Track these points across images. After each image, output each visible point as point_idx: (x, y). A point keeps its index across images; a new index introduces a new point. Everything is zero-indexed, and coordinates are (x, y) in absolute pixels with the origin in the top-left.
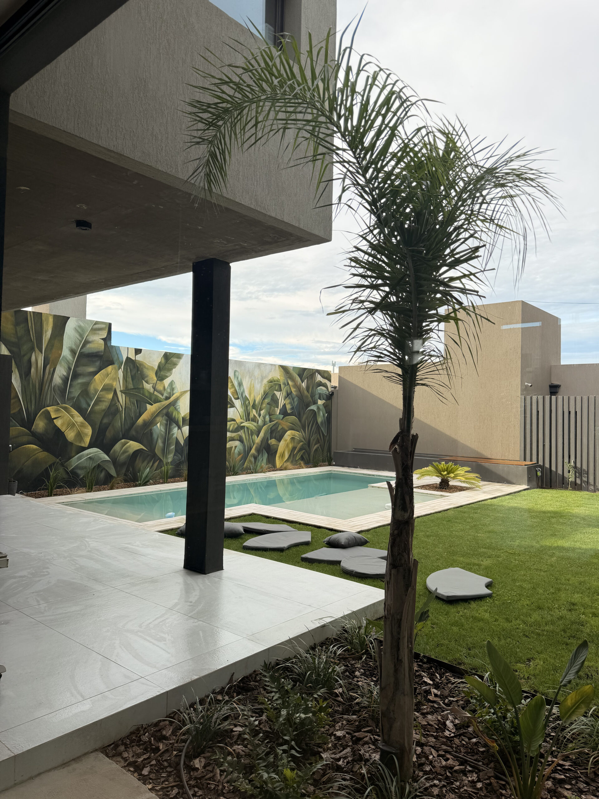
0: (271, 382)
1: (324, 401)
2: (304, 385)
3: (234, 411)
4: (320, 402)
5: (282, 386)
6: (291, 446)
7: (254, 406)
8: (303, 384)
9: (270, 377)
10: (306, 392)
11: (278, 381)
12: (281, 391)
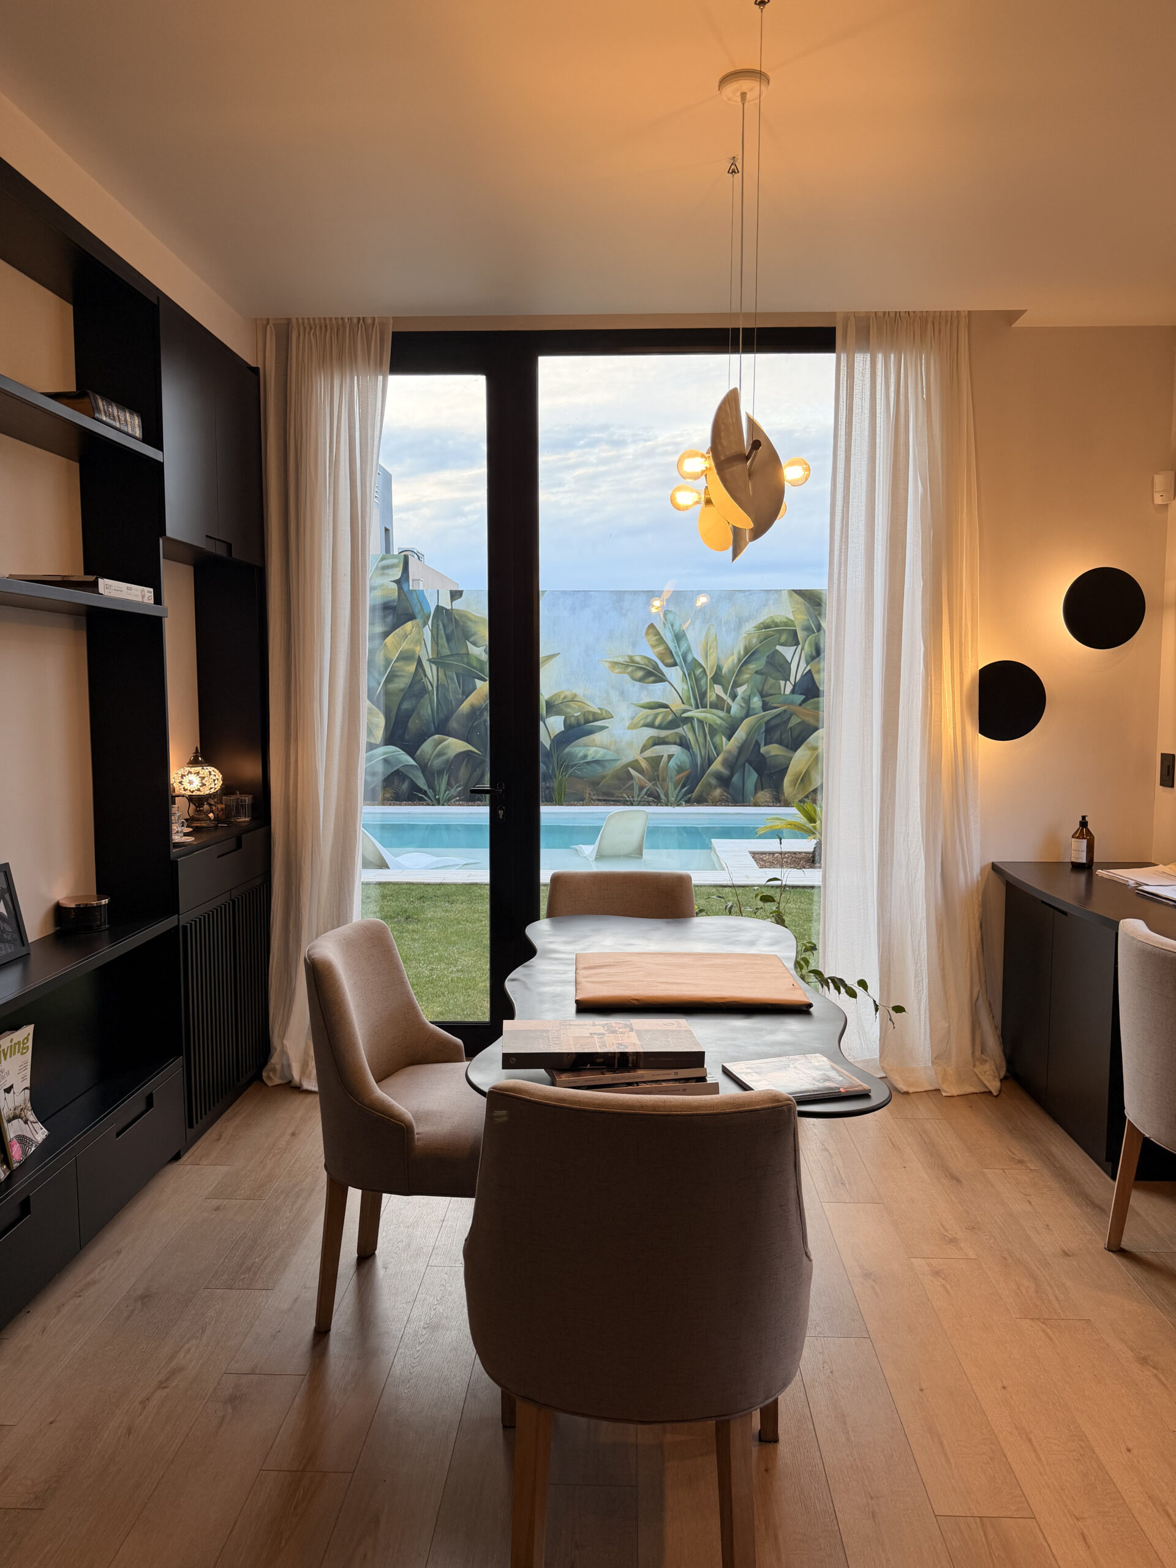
0: (767, 627)
3: (664, 690)
5: (801, 635)
7: (717, 679)
9: (764, 617)
11: (786, 624)
12: (797, 643)
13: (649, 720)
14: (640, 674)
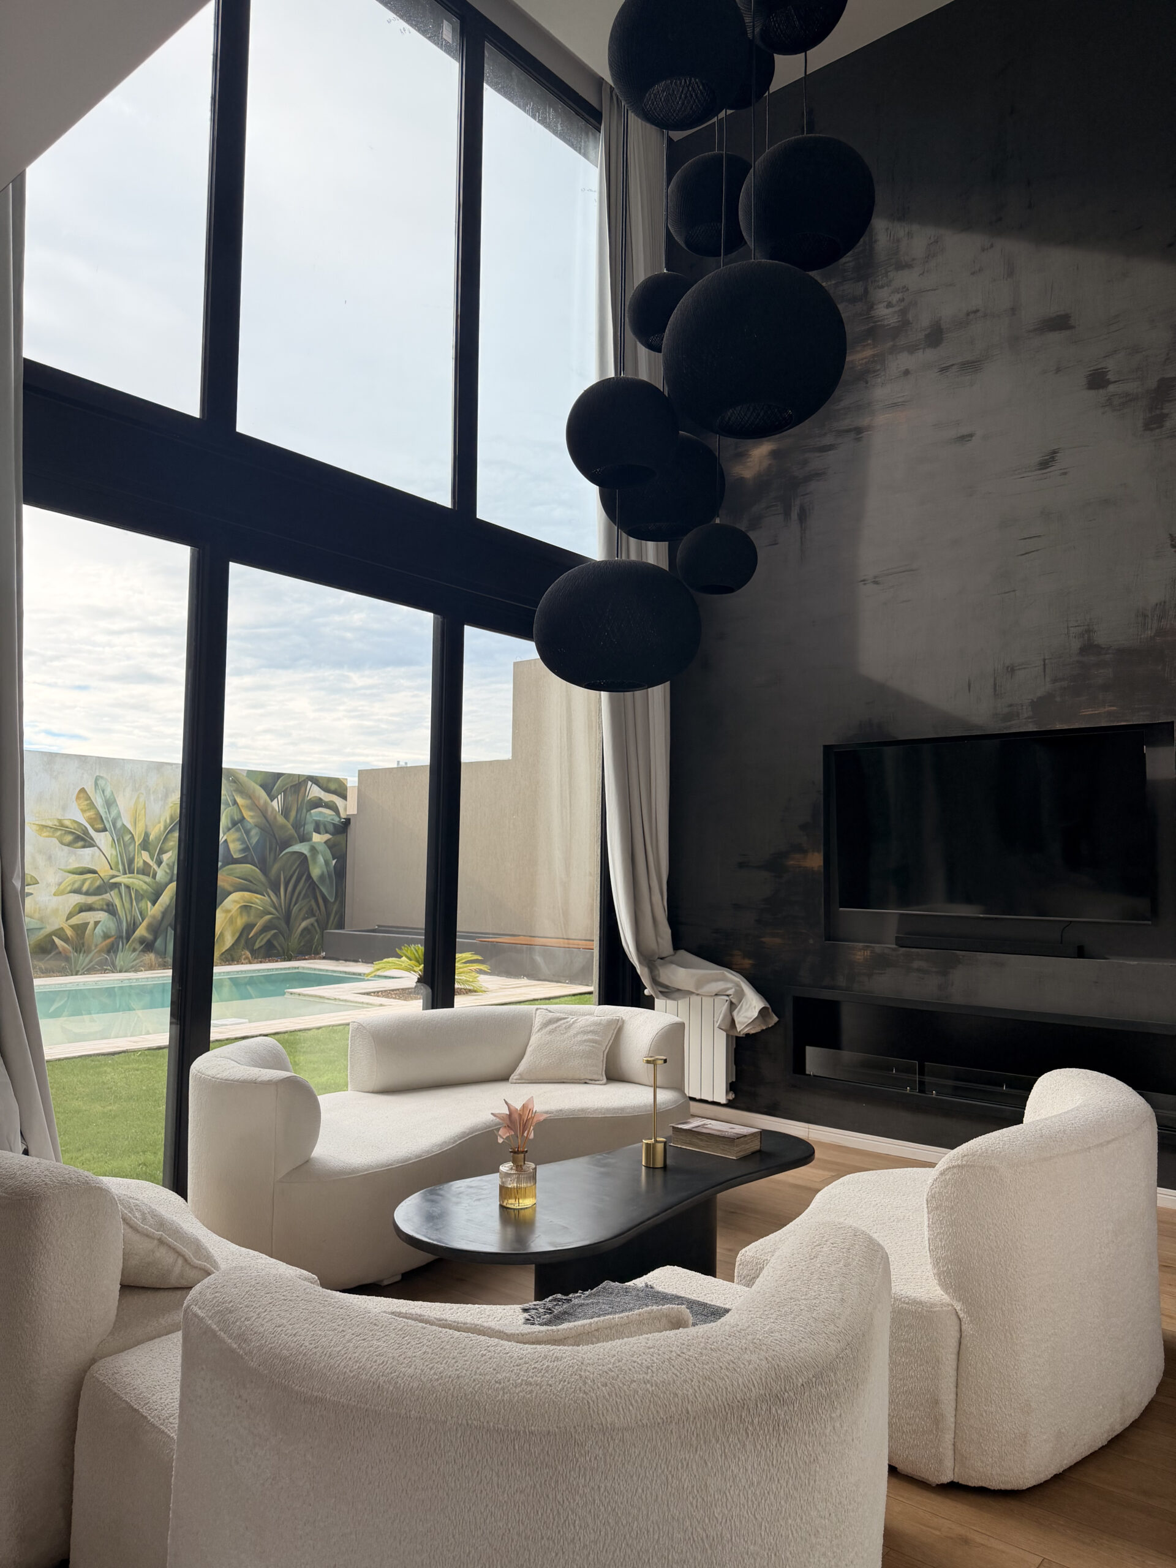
1: (327, 836)
2: (276, 805)
3: (93, 856)
4: (317, 838)
6: (240, 922)
7: (145, 845)
8: (275, 803)
10: (281, 819)
13: (76, 886)
14: (69, 838)
